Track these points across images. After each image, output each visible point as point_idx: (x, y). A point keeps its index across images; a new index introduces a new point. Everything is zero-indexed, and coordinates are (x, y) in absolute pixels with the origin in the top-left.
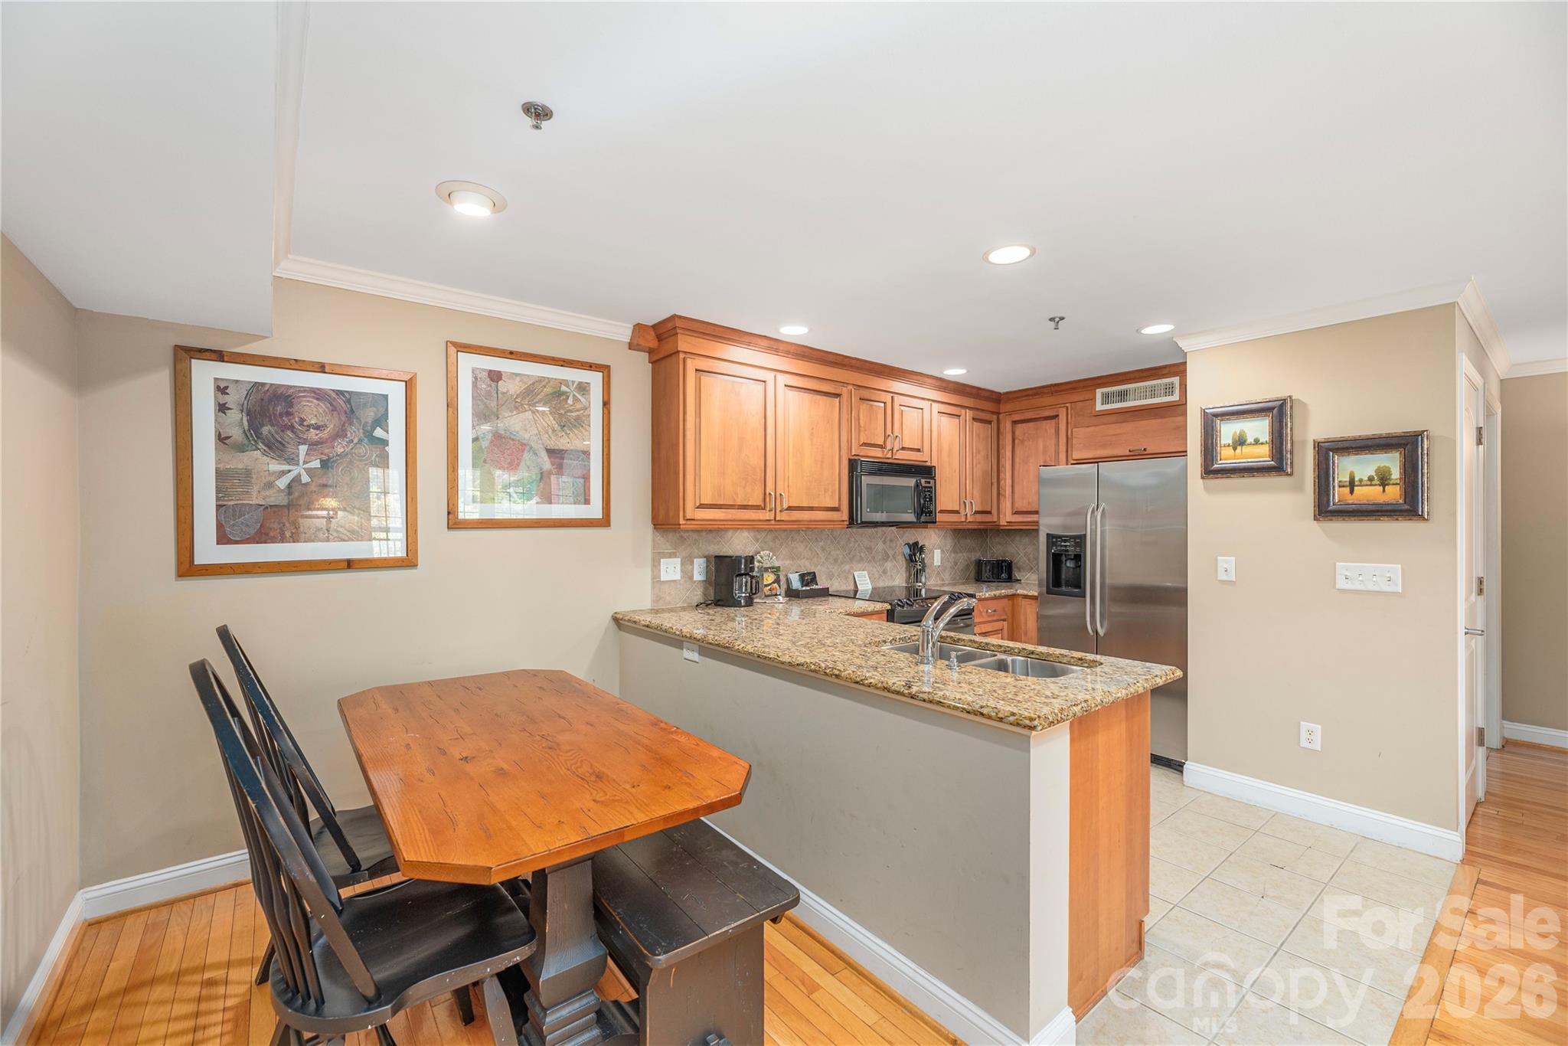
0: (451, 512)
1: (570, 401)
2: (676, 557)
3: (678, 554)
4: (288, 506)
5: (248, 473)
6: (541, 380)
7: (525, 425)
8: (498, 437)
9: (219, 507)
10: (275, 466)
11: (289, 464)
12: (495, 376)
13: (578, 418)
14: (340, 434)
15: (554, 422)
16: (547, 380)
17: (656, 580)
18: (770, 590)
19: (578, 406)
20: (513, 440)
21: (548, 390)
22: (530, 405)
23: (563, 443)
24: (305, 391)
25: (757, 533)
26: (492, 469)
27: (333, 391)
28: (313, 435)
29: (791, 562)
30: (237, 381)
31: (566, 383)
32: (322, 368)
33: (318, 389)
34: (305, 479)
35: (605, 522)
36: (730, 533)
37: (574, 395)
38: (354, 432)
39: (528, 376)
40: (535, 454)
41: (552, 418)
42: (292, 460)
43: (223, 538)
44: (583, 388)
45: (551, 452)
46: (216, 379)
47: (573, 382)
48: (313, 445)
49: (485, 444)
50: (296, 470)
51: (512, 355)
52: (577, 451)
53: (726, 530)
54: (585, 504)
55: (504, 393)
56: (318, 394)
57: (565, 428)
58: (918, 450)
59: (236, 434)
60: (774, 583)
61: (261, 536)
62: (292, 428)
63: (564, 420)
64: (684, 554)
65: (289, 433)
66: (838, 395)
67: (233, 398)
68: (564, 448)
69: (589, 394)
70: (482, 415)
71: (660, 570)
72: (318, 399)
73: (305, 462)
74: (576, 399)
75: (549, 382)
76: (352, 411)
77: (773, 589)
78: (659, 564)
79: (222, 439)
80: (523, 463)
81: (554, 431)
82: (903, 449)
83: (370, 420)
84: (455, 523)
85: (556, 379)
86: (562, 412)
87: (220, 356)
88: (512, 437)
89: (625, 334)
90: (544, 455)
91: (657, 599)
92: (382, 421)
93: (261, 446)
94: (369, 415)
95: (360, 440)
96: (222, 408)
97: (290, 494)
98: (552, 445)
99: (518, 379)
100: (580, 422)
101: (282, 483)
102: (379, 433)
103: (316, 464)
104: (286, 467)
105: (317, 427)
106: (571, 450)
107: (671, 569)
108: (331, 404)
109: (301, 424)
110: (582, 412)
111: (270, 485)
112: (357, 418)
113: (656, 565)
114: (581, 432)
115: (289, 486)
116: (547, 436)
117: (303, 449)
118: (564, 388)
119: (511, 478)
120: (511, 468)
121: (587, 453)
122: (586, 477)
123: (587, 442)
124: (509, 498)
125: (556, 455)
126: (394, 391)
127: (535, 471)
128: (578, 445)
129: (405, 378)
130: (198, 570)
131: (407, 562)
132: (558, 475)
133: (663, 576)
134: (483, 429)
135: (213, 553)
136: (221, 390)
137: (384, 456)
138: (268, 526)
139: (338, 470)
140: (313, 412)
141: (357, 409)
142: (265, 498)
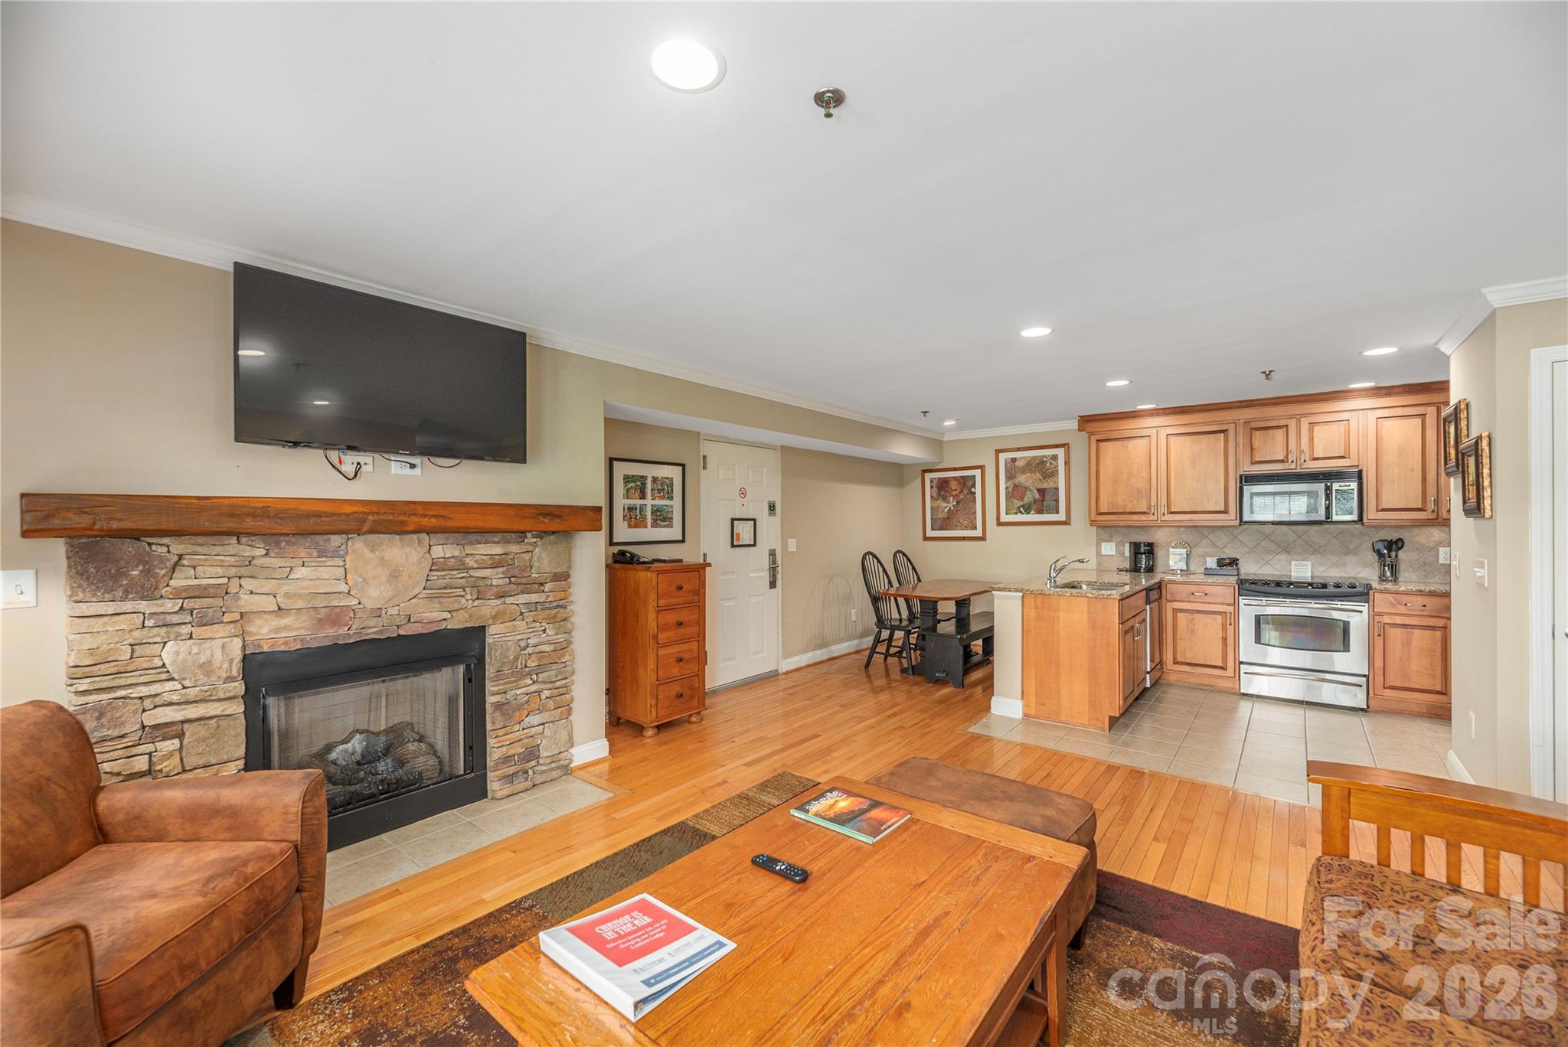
0: (998, 518)
1: (1048, 465)
2: (1112, 542)
4: (948, 518)
5: (938, 507)
6: (1034, 457)
7: (1027, 480)
8: (1015, 486)
9: (932, 519)
10: (945, 505)
11: (948, 503)
12: (1014, 460)
13: (1052, 472)
14: (961, 492)
15: (1040, 476)
17: (1099, 554)
19: (1052, 466)
20: (1022, 486)
21: (1037, 461)
22: (1028, 470)
23: (1045, 485)
24: (952, 478)
25: (1178, 529)
26: (1013, 500)
27: (959, 476)
28: (954, 493)
30: (935, 478)
31: (1046, 456)
32: (955, 469)
33: (955, 476)
34: (952, 508)
35: (1066, 523)
36: (1154, 529)
38: (966, 491)
39: (1027, 457)
40: (1032, 491)
41: (1039, 474)
43: (932, 529)
44: (1055, 457)
45: (1039, 490)
46: (930, 478)
47: (1050, 455)
48: (954, 496)
49: (1010, 489)
50: (950, 505)
51: (1019, 449)
52: (1051, 488)
54: (1056, 514)
55: (1017, 466)
56: (955, 478)
57: (1046, 478)
58: (1342, 457)
59: (935, 495)
61: (941, 529)
62: (948, 491)
63: (1045, 474)
64: (1119, 540)
65: (948, 493)
66: (1223, 431)
67: (935, 483)
68: (1044, 488)
69: (1058, 460)
70: (1009, 477)
71: (1101, 549)
72: (955, 480)
73: (952, 503)
74: (1051, 463)
75: (1037, 457)
76: (965, 483)
78: (1101, 545)
79: (932, 497)
80: (1026, 496)
81: (1040, 480)
82: (1316, 459)
83: (970, 485)
84: (999, 524)
85: (1040, 456)
86: (1044, 470)
87: (930, 471)
89: (1074, 425)
90: (1036, 492)
91: (1099, 564)
92: (974, 485)
93: (941, 498)
94: (970, 483)
95: (967, 493)
96: (932, 487)
97: (949, 514)
98: (1039, 487)
99: (1023, 459)
100: (1054, 474)
101: (946, 510)
102: (973, 490)
103: (955, 503)
104: (947, 505)
105: (955, 490)
106: (1049, 488)
107: (1109, 549)
108: (958, 481)
109: (951, 490)
110: (1054, 468)
111: (944, 511)
112: (966, 485)
113: (1098, 545)
114: (1054, 479)
115: (949, 511)
116: (1037, 483)
117: (951, 497)
118: (1045, 459)
119: (1022, 503)
120: (1022, 498)
121: (1057, 489)
122: (1057, 501)
123: (1057, 483)
124: (1021, 512)
125: (1042, 491)
126: (977, 473)
127: (1032, 499)
128: (1052, 485)
129: (982, 468)
130: (926, 538)
131: (983, 538)
132: (1043, 500)
133: (1104, 552)
134: (1010, 483)
135: (930, 533)
136: (931, 482)
137: (975, 498)
138: (943, 523)
139: (961, 504)
140: (954, 485)
141: (967, 483)
142: (941, 515)
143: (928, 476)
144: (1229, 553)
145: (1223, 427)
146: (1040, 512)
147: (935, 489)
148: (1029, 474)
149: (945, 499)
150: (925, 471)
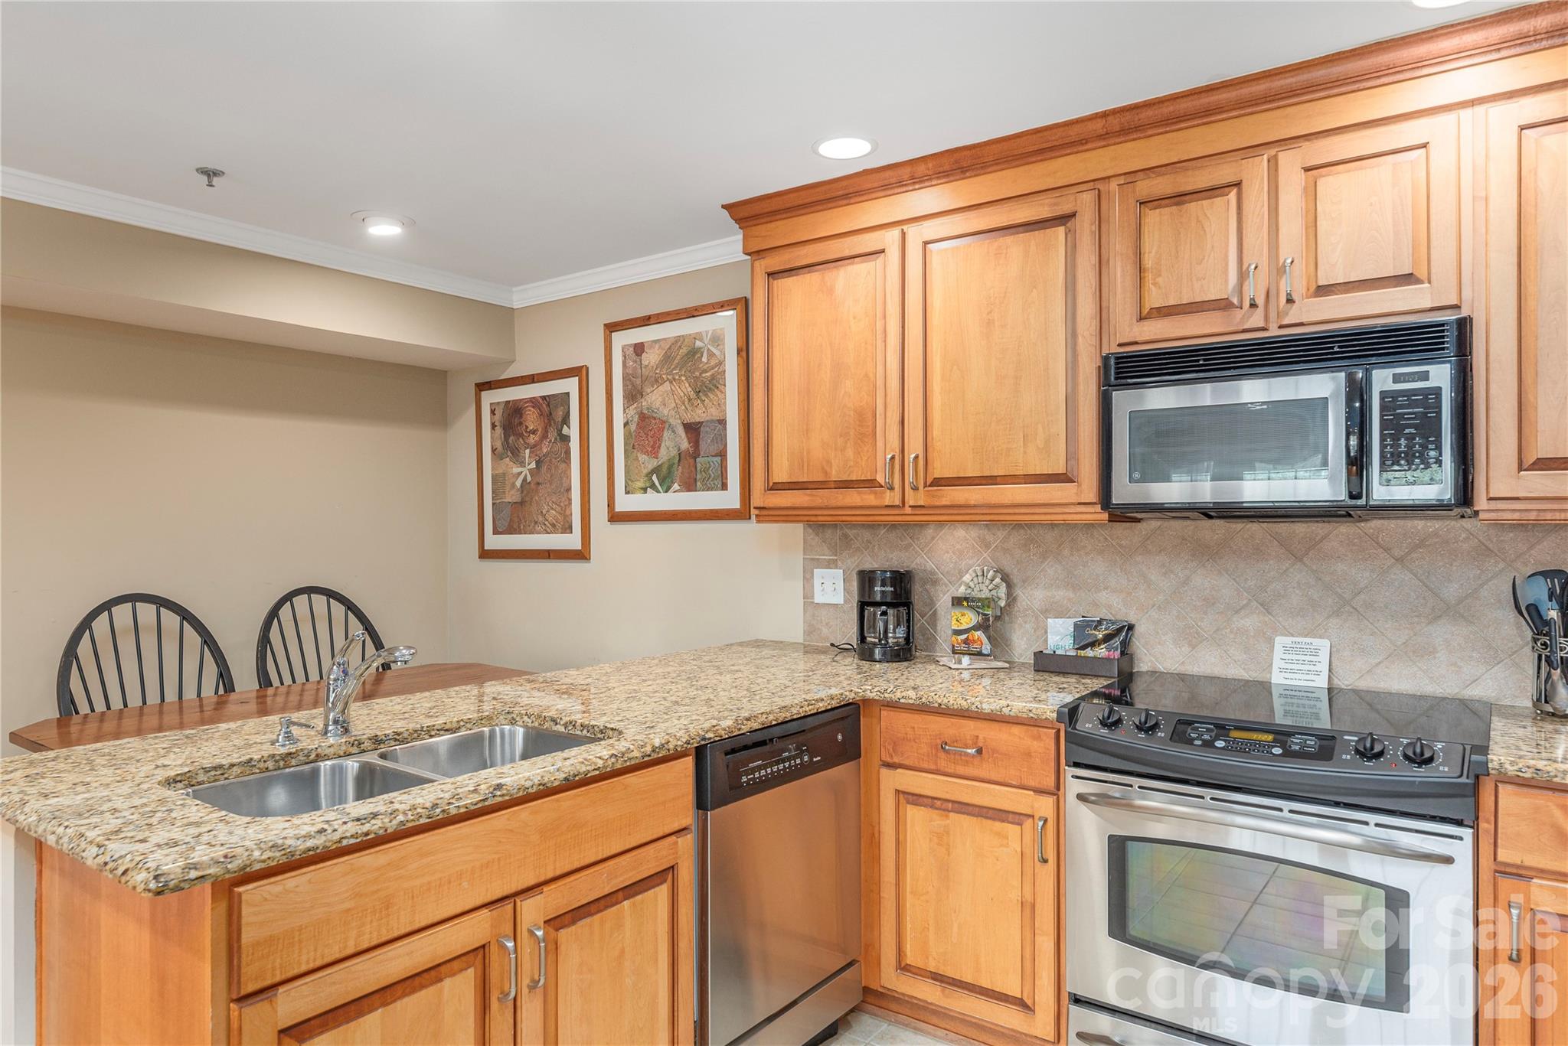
0: (611, 504)
1: (704, 359)
2: (836, 568)
3: (839, 562)
4: (522, 503)
6: (678, 340)
7: (664, 400)
8: (643, 417)
9: (493, 504)
10: (516, 470)
11: (521, 466)
12: (639, 349)
13: (713, 377)
14: (545, 436)
15: (690, 389)
16: (682, 339)
17: (808, 602)
18: (966, 642)
19: (713, 362)
20: (655, 419)
21: (684, 351)
22: (667, 374)
23: (698, 415)
24: (527, 402)
25: (986, 532)
26: (639, 455)
27: (540, 397)
29: (1072, 595)
30: (498, 403)
31: (699, 336)
32: (532, 379)
33: (534, 398)
34: (529, 479)
35: (741, 514)
36: (930, 532)
37: (708, 350)
38: (552, 435)
39: (665, 339)
40: (673, 431)
41: (687, 385)
42: (522, 464)
43: (496, 532)
44: (718, 337)
45: (687, 428)
46: (491, 404)
47: (707, 332)
48: (533, 447)
49: (633, 427)
51: (646, 321)
52: (712, 421)
53: (922, 525)
54: (722, 490)
55: (646, 366)
56: (533, 401)
57: (701, 394)
58: (1408, 279)
59: (499, 445)
60: (975, 628)
61: (511, 530)
62: (521, 435)
63: (699, 384)
64: (849, 563)
65: (521, 440)
66: (1065, 219)
67: (499, 412)
68: (698, 420)
69: (724, 344)
70: (633, 395)
71: (813, 586)
72: (533, 407)
73: (529, 464)
74: (711, 355)
75: (684, 340)
76: (551, 414)
77: (974, 642)
78: (812, 577)
79: (494, 450)
80: (663, 445)
81: (690, 400)
82: (1323, 290)
83: (560, 419)
84: (615, 517)
85: (690, 335)
86: (697, 374)
87: (491, 386)
88: (655, 415)
90: (681, 431)
91: (810, 631)
92: (566, 420)
93: (509, 454)
94: (559, 414)
95: (556, 439)
96: (493, 426)
97: (522, 492)
98: (688, 418)
99: (657, 346)
100: (717, 383)
101: (518, 484)
103: (533, 465)
104: (520, 470)
105: (534, 432)
106: (708, 421)
107: (830, 587)
108: (539, 409)
109: (526, 432)
110: (716, 369)
111: (513, 485)
112: (554, 420)
113: (808, 579)
114: (717, 396)
115: (521, 486)
116: (683, 407)
117: (527, 451)
118: (698, 344)
119: (654, 463)
120: (654, 451)
121: (723, 422)
122: (723, 454)
123: (721, 406)
124: (653, 486)
125: (693, 429)
126: (571, 385)
127: (674, 452)
128: (714, 413)
129: (579, 372)
130: (485, 554)
131: (581, 555)
132: (696, 455)
133: (819, 598)
134: (632, 411)
135: (493, 542)
136: (493, 412)
137: (568, 452)
138: (513, 519)
139: (544, 469)
140: (532, 419)
141: (552, 410)
142: (512, 496)
143: (489, 398)
144: (1113, 606)
145: (1065, 208)
146: (690, 486)
147: (499, 430)
148: (667, 386)
149: (515, 454)
150: (483, 386)
